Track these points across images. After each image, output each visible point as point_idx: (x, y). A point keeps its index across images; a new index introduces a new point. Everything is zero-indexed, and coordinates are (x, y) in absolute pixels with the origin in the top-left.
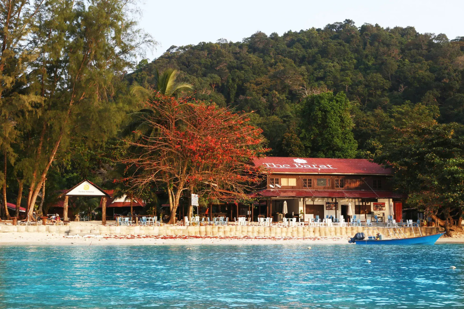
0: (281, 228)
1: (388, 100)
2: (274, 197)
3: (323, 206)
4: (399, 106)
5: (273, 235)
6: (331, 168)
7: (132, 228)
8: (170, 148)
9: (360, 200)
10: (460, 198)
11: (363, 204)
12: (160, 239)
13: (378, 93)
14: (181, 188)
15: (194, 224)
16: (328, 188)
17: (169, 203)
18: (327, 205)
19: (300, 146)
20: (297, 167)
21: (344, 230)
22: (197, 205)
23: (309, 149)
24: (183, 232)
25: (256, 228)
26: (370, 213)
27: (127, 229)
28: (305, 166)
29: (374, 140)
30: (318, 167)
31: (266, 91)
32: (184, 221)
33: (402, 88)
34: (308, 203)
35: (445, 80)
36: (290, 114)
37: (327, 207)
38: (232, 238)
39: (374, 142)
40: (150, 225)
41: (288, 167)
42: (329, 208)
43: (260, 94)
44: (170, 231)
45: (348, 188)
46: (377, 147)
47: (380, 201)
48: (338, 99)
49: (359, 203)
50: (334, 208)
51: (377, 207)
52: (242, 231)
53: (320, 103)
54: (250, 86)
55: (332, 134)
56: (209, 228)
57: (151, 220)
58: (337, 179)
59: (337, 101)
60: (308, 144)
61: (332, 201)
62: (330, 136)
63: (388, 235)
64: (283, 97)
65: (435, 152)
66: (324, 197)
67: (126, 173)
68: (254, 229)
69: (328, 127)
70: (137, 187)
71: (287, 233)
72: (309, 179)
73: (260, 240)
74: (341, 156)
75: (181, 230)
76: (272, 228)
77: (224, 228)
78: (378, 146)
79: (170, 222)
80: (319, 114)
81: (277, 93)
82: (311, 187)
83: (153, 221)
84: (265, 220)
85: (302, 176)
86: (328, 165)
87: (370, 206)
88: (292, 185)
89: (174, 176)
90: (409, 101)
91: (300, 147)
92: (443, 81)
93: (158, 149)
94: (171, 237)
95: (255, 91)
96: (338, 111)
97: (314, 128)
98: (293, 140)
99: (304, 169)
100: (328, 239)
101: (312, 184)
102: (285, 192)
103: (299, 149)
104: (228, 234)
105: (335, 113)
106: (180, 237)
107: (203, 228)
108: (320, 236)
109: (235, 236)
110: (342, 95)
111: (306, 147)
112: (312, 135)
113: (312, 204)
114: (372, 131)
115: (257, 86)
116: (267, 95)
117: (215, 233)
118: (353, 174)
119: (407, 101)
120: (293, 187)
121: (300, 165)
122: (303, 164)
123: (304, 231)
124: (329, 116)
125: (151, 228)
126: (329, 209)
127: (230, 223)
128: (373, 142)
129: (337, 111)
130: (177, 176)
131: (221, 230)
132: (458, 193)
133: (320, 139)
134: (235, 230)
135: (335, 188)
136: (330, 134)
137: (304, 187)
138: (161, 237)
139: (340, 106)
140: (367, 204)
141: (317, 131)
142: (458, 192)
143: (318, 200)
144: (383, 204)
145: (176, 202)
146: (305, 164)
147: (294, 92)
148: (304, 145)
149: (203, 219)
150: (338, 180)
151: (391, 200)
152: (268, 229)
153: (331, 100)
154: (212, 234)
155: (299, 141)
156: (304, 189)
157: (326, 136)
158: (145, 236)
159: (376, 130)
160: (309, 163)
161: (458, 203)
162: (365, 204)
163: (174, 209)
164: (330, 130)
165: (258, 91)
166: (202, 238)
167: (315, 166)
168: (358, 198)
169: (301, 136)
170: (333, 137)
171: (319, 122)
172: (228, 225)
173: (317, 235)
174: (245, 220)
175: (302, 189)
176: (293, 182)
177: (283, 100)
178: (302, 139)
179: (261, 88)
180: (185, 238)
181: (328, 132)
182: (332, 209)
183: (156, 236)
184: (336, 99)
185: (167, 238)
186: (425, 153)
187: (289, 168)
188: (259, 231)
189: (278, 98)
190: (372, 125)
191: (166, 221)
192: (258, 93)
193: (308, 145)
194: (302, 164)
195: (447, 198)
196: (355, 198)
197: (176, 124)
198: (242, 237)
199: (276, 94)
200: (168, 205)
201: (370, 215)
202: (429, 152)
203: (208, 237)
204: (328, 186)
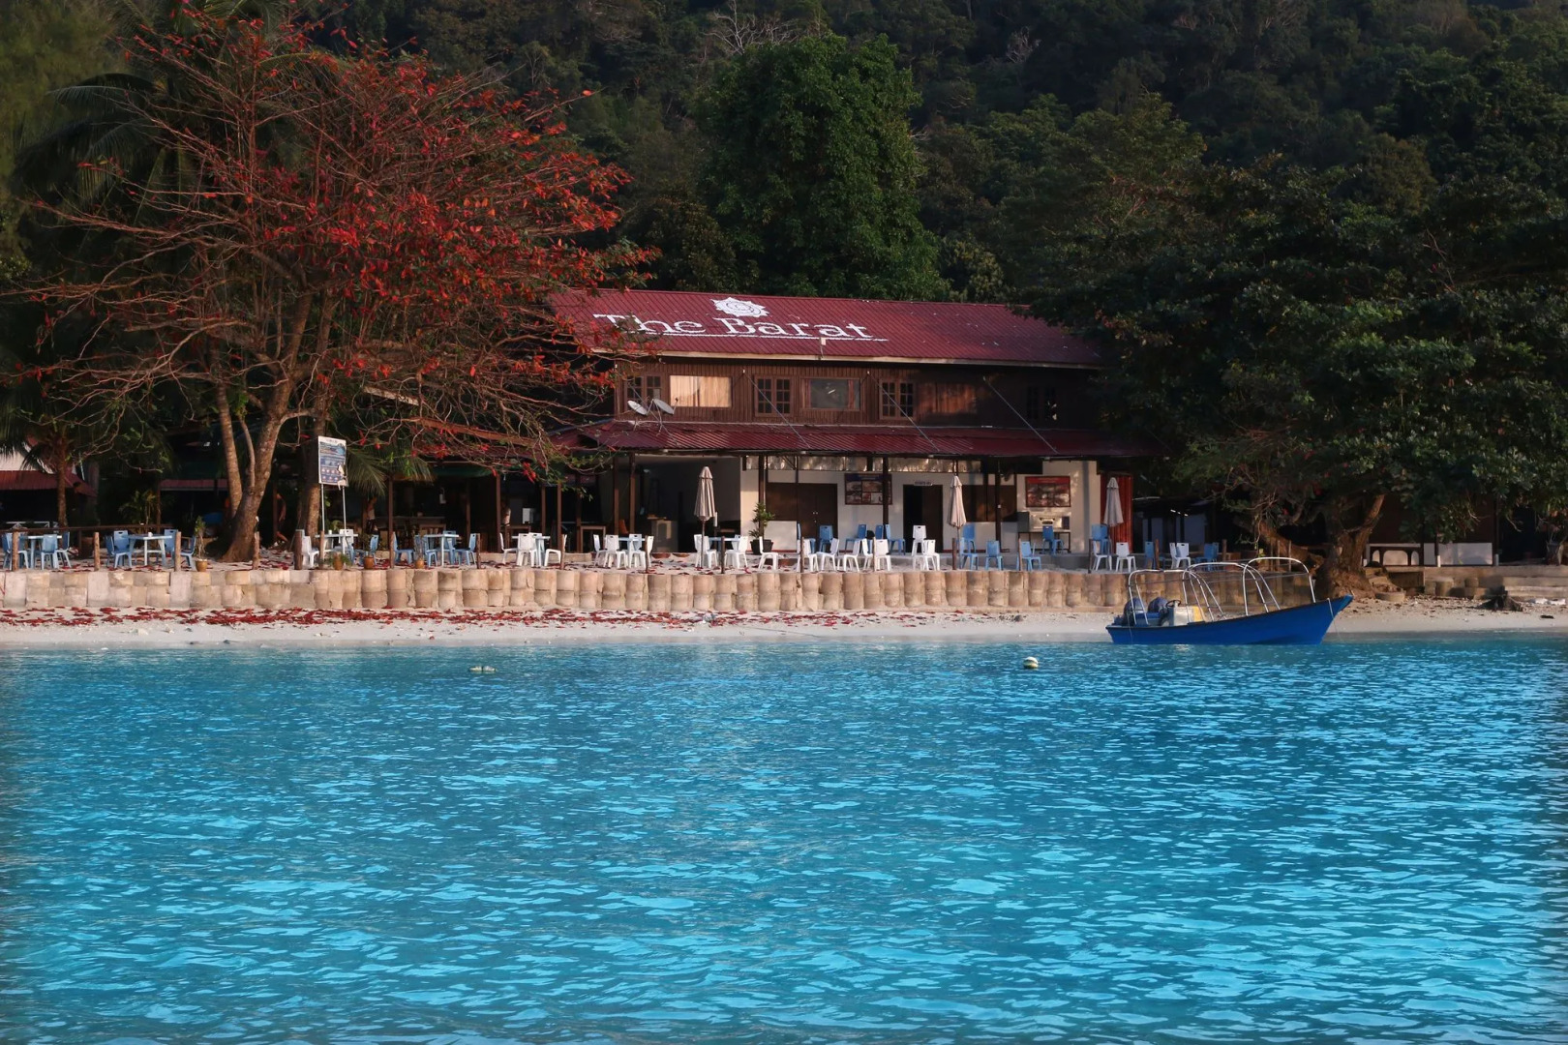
0: (695, 578)
1: (972, 90)
2: (646, 450)
3: (833, 487)
4: (1014, 116)
5: (662, 605)
6: (866, 337)
7: (77, 579)
8: (241, 238)
9: (976, 464)
10: (1394, 457)
11: (986, 480)
12: (203, 624)
13: (926, 63)
14: (281, 410)
15: (336, 562)
16: (855, 417)
17: (226, 476)
18: (850, 486)
19: (719, 248)
20: (733, 330)
21: (939, 583)
22: (343, 483)
23: (754, 262)
24: (294, 595)
25: (594, 578)
26: (1015, 517)
27: (53, 583)
28: (762, 329)
29: (963, 238)
30: (815, 332)
31: (504, 44)
32: (295, 548)
33: (1021, 46)
34: (773, 478)
35: (1182, 20)
36: (611, 133)
37: (848, 493)
38: (500, 616)
39: (962, 245)
40: (150, 566)
41: (697, 330)
42: (859, 498)
43: (478, 53)
44: (239, 592)
45: (933, 420)
46: (975, 263)
47: (1052, 468)
48: (868, 64)
49: (972, 479)
50: (876, 497)
51: (1038, 493)
52: (538, 591)
53: (796, 80)
54: (440, 20)
55: (846, 203)
56: (402, 578)
57: (154, 545)
58: (889, 381)
59: (865, 75)
60: (751, 243)
61: (870, 468)
62: (839, 212)
63: (1106, 604)
64: (571, 67)
65: (1277, 276)
66: (838, 454)
67: (48, 343)
68: (587, 581)
69: (833, 175)
70: (98, 404)
71: (716, 596)
72: (779, 383)
73: (616, 624)
74: (880, 293)
75: (283, 585)
76: (658, 579)
77: (465, 577)
78: (977, 261)
79: (231, 552)
80: (797, 121)
81: (545, 51)
82: (787, 410)
83: (163, 551)
84: (624, 546)
85: (754, 370)
86: (852, 326)
87: (1014, 489)
88: (713, 404)
89: (253, 358)
90: (1051, 95)
91: (718, 253)
92: (1176, 23)
93: (187, 240)
94: (251, 619)
95: (458, 42)
96: (870, 113)
97: (773, 178)
98: (690, 228)
99: (758, 342)
100: (883, 621)
101: (792, 402)
102: (689, 431)
103: (716, 260)
104: (481, 604)
105: (857, 119)
106: (283, 616)
107: (376, 578)
108: (847, 607)
109: (510, 609)
110: (886, 52)
111: (743, 256)
112: (763, 205)
113: (792, 480)
114: (949, 201)
115: (464, 22)
116: (508, 58)
117: (425, 597)
118: (952, 362)
119: (1042, 97)
120: (716, 413)
121: (740, 323)
122: (756, 320)
123: (785, 588)
124: (835, 133)
125: (160, 578)
126: (856, 503)
127: (485, 556)
128: (959, 243)
129: (863, 113)
130: (264, 360)
131: (449, 585)
132: (1387, 440)
133: (796, 222)
134: (507, 585)
135: (881, 417)
136: (838, 205)
137: (761, 411)
138: (202, 614)
139: (876, 91)
140: (1003, 482)
141: (787, 193)
142: (1389, 435)
143: (816, 464)
144: (1064, 483)
145: (258, 469)
146: (762, 319)
147: (610, 51)
148: (736, 246)
149: (374, 540)
150: (893, 385)
151: (1093, 465)
152: (641, 581)
153: (839, 68)
154: (413, 602)
155: (714, 232)
156: (760, 419)
157: (823, 213)
158: (135, 614)
159: (961, 200)
160: (775, 317)
161: (1388, 475)
162: (998, 480)
163: (249, 500)
164: (836, 187)
165: (470, 43)
166: (377, 618)
167: (803, 329)
168: (968, 458)
169: (723, 208)
170: (848, 217)
171: (796, 155)
172: (479, 564)
173: (835, 604)
174: (542, 544)
175: (754, 418)
176: (714, 392)
177: (571, 78)
178: (725, 222)
179: (484, 30)
180: (308, 619)
181: (831, 196)
182: (867, 502)
183: (180, 614)
184: (859, 66)
185: (233, 621)
186: (1238, 282)
187: (701, 334)
188: (604, 589)
189: (550, 72)
190: (944, 180)
191: (218, 550)
192: (471, 51)
193: (750, 247)
194: (749, 320)
195: (1348, 457)
196: (956, 458)
197: (263, 135)
198: (539, 614)
199: (542, 58)
200: (222, 484)
201: (1014, 526)
202: (1257, 279)
203: (403, 616)
204: (855, 407)
